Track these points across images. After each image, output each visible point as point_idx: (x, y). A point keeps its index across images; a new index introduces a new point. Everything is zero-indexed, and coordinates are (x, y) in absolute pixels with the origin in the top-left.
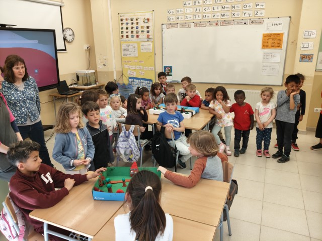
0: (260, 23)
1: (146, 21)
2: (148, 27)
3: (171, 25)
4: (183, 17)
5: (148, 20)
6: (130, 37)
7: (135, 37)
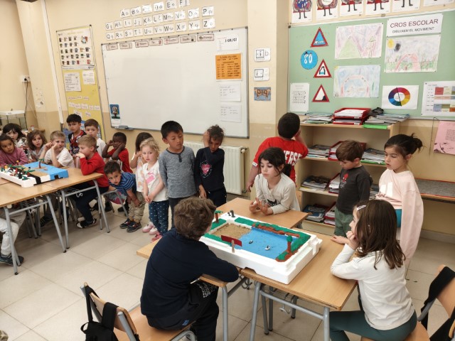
0: (211, 39)
1: (84, 40)
2: (87, 49)
3: (111, 46)
4: (122, 32)
5: (86, 38)
6: (71, 63)
7: (76, 63)
